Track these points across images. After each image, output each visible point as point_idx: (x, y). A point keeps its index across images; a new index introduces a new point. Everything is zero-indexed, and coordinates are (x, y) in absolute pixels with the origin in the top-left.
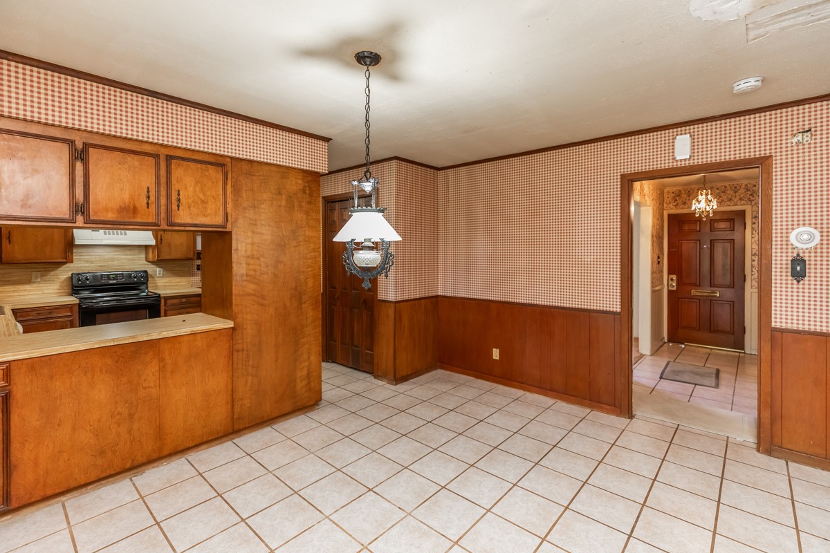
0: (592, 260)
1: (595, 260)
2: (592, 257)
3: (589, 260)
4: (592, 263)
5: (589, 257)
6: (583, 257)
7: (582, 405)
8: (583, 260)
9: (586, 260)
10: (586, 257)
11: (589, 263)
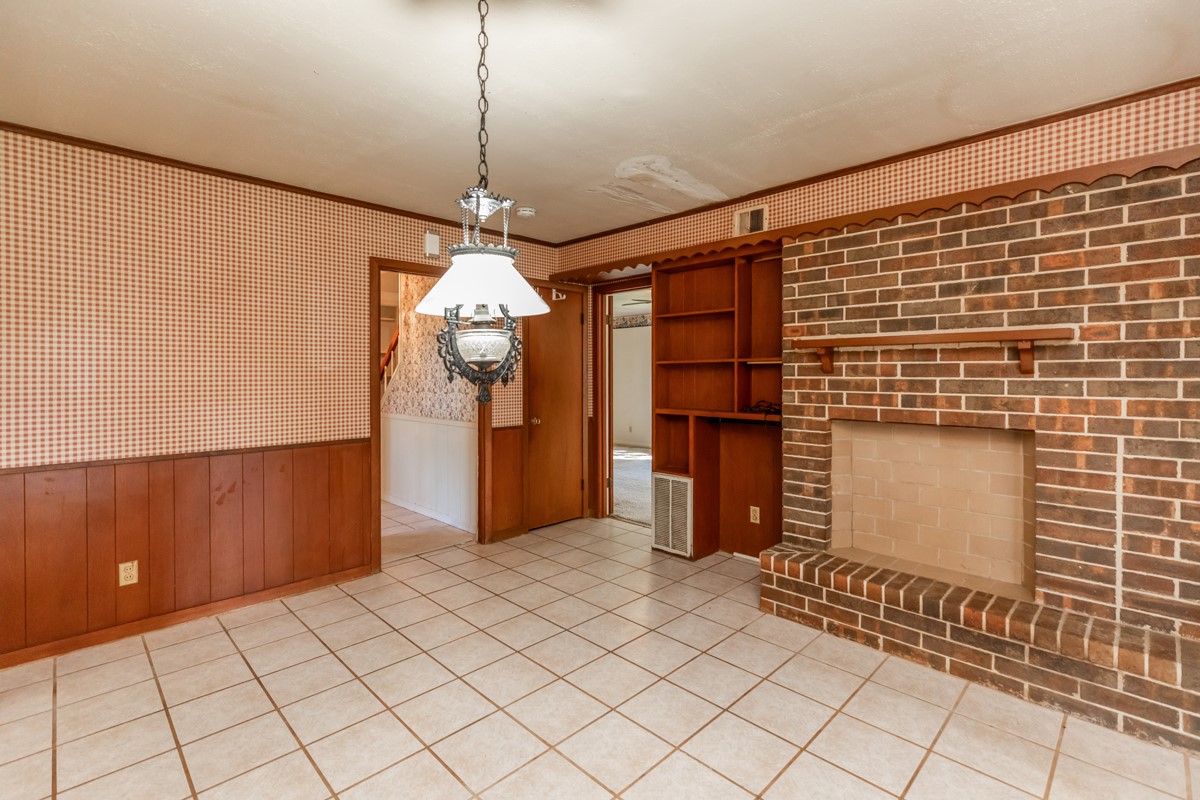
0: (332, 369)
1: (337, 369)
2: (332, 365)
3: (328, 369)
4: (332, 373)
5: (328, 365)
6: (318, 365)
7: (319, 586)
8: (318, 369)
9: (323, 369)
10: (323, 365)
11: (328, 373)
